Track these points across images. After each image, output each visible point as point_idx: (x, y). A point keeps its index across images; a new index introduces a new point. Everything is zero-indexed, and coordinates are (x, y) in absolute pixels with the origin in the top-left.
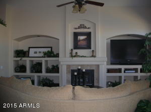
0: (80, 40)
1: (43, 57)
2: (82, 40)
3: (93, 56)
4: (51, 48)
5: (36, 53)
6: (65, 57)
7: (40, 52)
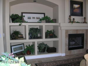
0: (75, 8)
1: (38, 22)
2: (76, 8)
3: (85, 22)
4: (44, 14)
5: (29, 18)
6: (65, 23)
7: (34, 18)
